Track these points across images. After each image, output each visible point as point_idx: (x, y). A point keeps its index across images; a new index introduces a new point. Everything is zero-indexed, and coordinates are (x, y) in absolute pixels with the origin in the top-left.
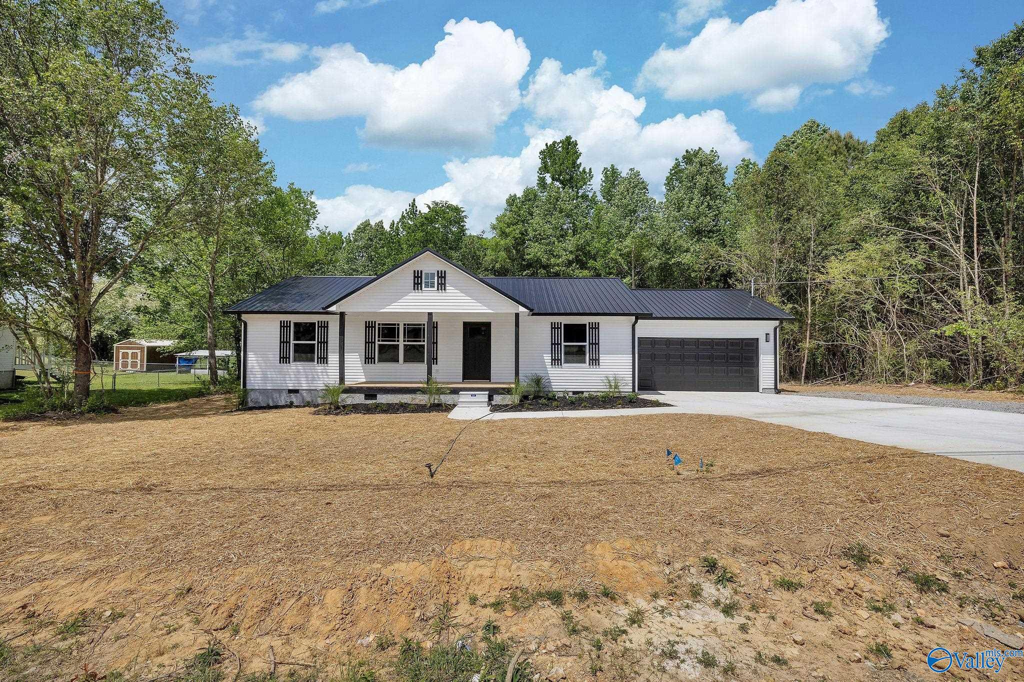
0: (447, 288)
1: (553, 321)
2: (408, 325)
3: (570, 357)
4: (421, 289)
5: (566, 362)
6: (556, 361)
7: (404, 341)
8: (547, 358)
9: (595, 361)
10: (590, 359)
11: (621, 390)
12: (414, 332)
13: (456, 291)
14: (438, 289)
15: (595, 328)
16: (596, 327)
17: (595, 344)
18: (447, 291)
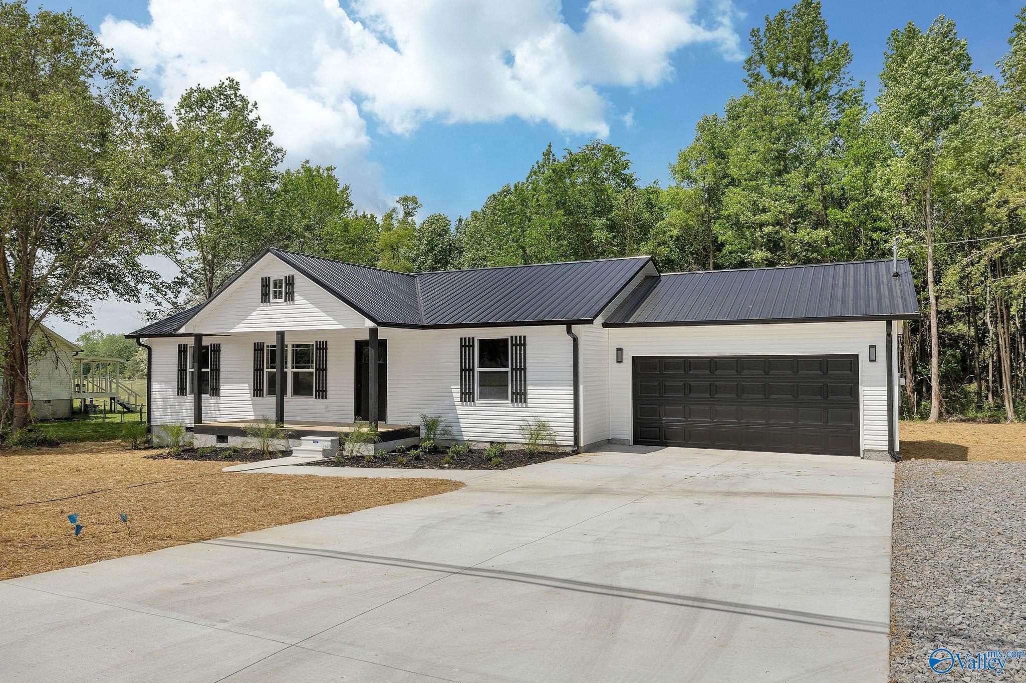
0: (296, 298)
1: (463, 336)
2: (297, 346)
3: (487, 389)
4: (269, 301)
5: (483, 396)
6: (467, 396)
7: (293, 368)
8: (456, 391)
9: (520, 396)
10: (513, 393)
11: (558, 443)
12: (302, 355)
13: (305, 302)
14: (286, 301)
15: (520, 345)
16: (521, 343)
17: (521, 369)
18: (296, 302)
